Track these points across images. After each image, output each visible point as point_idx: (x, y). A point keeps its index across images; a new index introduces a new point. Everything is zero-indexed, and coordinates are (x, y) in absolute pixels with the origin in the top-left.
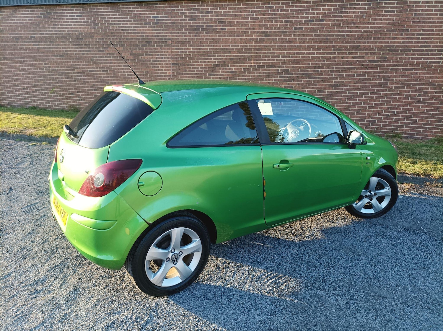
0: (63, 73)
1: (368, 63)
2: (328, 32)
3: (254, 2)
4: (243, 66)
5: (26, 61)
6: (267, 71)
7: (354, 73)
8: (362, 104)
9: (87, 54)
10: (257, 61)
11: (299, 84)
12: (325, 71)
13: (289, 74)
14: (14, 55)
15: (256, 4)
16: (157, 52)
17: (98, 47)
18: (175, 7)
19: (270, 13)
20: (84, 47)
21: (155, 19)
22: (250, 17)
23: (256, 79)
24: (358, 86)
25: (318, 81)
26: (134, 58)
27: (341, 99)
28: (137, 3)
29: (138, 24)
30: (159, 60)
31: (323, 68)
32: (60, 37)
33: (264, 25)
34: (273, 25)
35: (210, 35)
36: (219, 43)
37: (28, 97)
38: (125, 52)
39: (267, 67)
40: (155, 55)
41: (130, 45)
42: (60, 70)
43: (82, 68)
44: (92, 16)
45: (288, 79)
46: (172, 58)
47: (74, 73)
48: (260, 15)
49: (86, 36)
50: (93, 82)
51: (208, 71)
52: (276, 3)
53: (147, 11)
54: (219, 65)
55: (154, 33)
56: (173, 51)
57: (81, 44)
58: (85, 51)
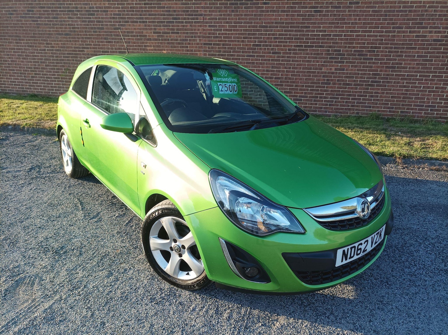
0: (70, 54)
1: (431, 42)
2: (387, 7)
4: (288, 46)
5: (23, 40)
6: (316, 51)
7: (415, 53)
8: (422, 87)
9: (100, 32)
10: (304, 40)
11: (352, 66)
12: (382, 52)
13: (340, 55)
14: (7, 33)
16: (186, 30)
17: (113, 23)
20: (96, 23)
24: (419, 68)
25: (374, 63)
26: (158, 36)
27: (398, 83)
30: (188, 39)
31: (380, 48)
32: (65, 11)
35: (250, 11)
37: (27, 83)
38: (146, 29)
39: (316, 47)
40: (184, 33)
41: (153, 22)
42: (66, 50)
43: (94, 48)
45: (339, 60)
46: (204, 37)
47: (83, 54)
49: (98, 11)
51: (246, 52)
54: (260, 45)
55: (183, 7)
56: (205, 29)
57: (92, 20)
58: (98, 28)
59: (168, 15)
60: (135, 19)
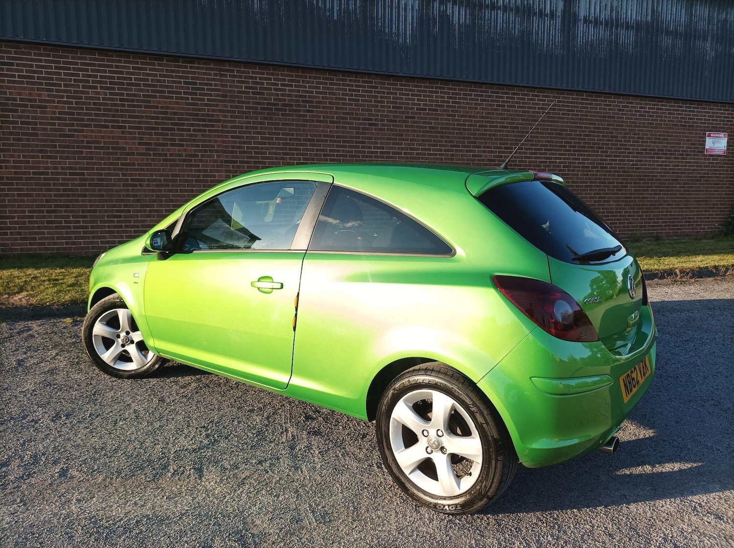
2: (443, 124)
3: (352, 79)
9: (28, 140)
15: (355, 81)
16: (194, 141)
17: (57, 127)
18: (227, 71)
19: (373, 94)
20: (20, 125)
21: (190, 86)
22: (347, 97)
26: (147, 149)
28: (150, 56)
29: (153, 91)
30: (200, 154)
33: (367, 110)
34: (379, 111)
35: (289, 119)
36: (304, 130)
38: (125, 138)
40: (192, 146)
41: (138, 128)
43: (14, 167)
44: (42, 67)
46: (224, 152)
48: (361, 96)
49: (26, 106)
50: (45, 195)
52: (380, 82)
53: (173, 71)
55: (189, 109)
56: (225, 141)
57: (11, 119)
58: (24, 134)
59: (163, 118)
60: (102, 122)
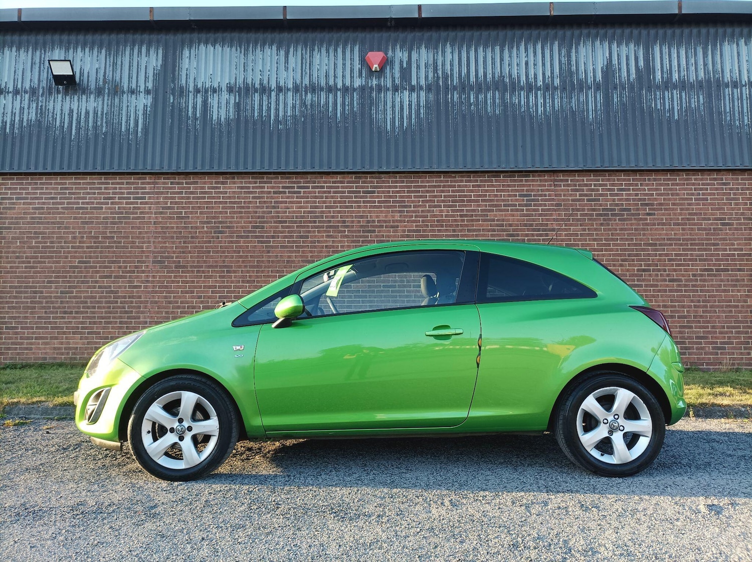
3: (698, 177)
4: (692, 270)
6: (733, 277)
10: (714, 262)
14: (205, 262)
15: (702, 179)
18: (561, 181)
19: (724, 191)
21: (525, 198)
22: (693, 197)
23: (717, 291)
28: (489, 174)
29: (490, 206)
32: (322, 227)
33: (718, 209)
34: (733, 209)
35: (627, 224)
36: (644, 235)
39: (732, 270)
44: (397, 192)
48: (710, 194)
49: (381, 226)
52: (733, 178)
53: (509, 186)
59: (498, 231)
